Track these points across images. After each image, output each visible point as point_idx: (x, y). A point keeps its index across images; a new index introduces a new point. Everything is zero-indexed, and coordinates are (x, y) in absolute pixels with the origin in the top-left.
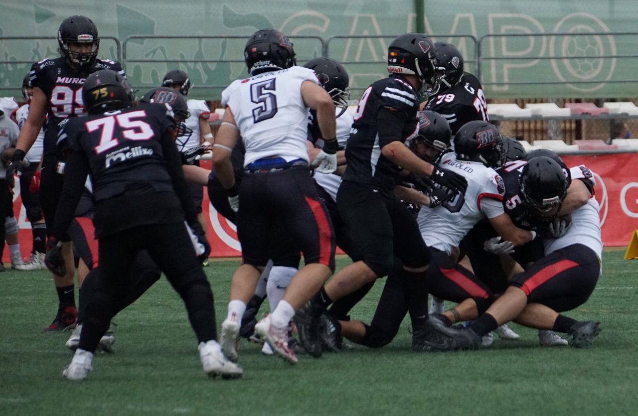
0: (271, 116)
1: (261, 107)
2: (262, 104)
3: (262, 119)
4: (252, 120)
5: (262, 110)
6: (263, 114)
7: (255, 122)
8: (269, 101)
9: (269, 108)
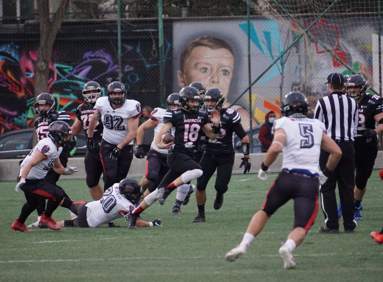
0: (310, 147)
1: (306, 141)
2: (307, 139)
3: (304, 147)
4: (299, 146)
5: (306, 142)
6: (306, 145)
7: (301, 147)
8: (310, 137)
9: (311, 143)
